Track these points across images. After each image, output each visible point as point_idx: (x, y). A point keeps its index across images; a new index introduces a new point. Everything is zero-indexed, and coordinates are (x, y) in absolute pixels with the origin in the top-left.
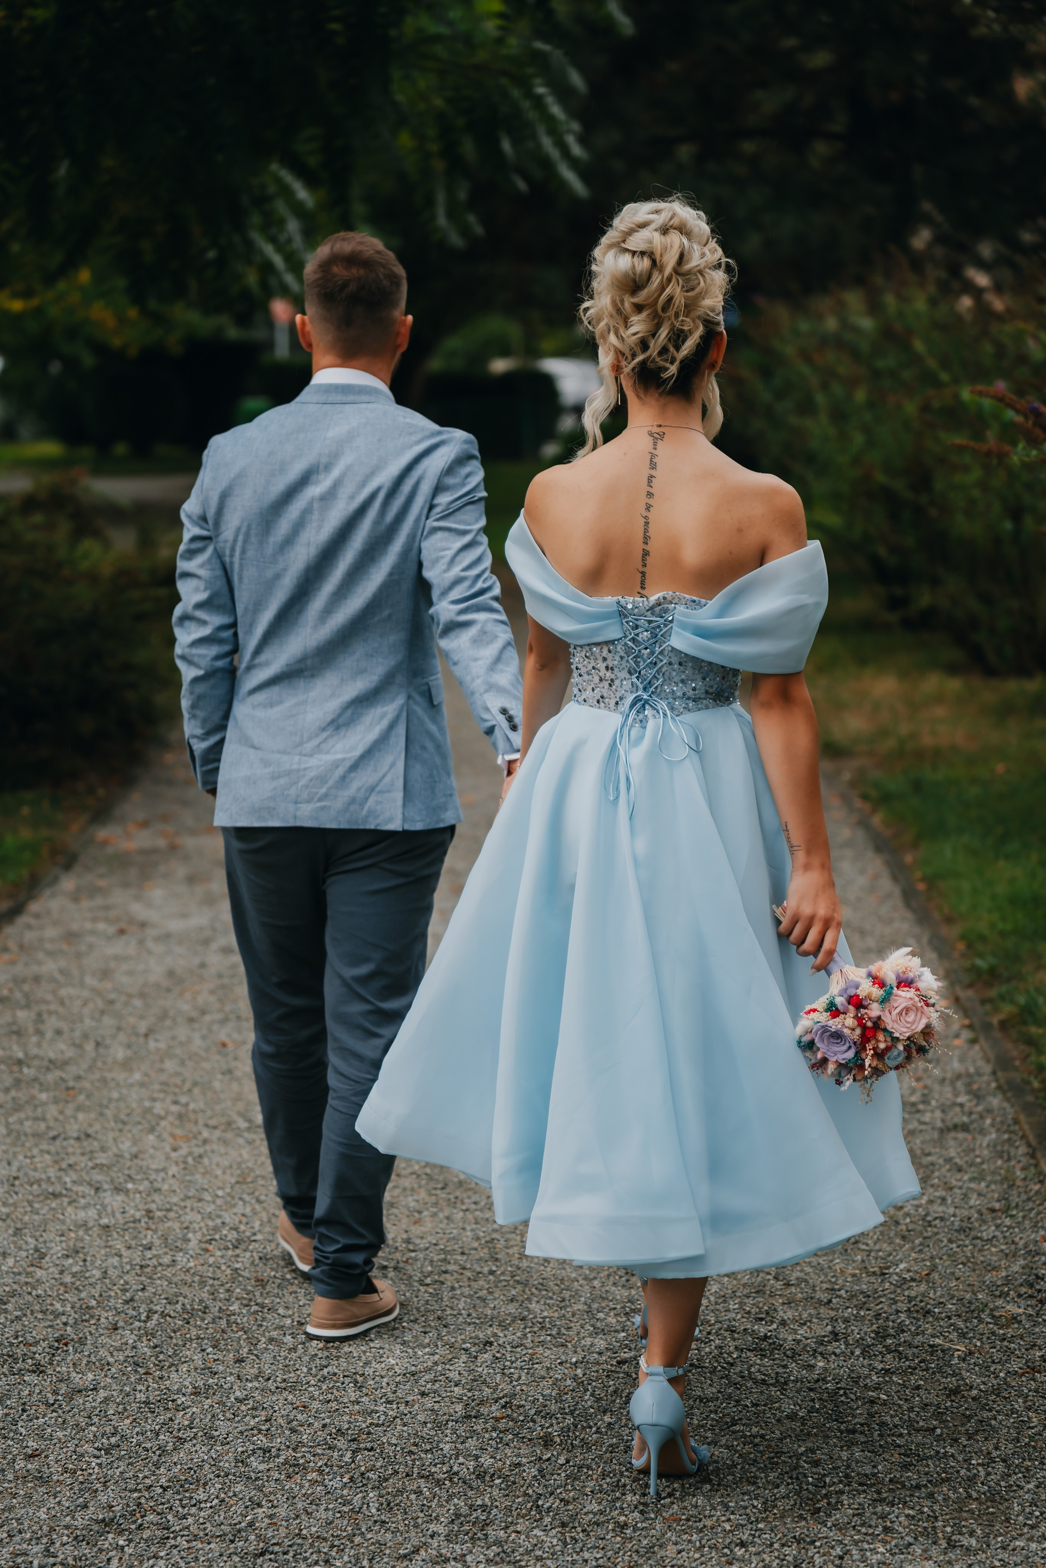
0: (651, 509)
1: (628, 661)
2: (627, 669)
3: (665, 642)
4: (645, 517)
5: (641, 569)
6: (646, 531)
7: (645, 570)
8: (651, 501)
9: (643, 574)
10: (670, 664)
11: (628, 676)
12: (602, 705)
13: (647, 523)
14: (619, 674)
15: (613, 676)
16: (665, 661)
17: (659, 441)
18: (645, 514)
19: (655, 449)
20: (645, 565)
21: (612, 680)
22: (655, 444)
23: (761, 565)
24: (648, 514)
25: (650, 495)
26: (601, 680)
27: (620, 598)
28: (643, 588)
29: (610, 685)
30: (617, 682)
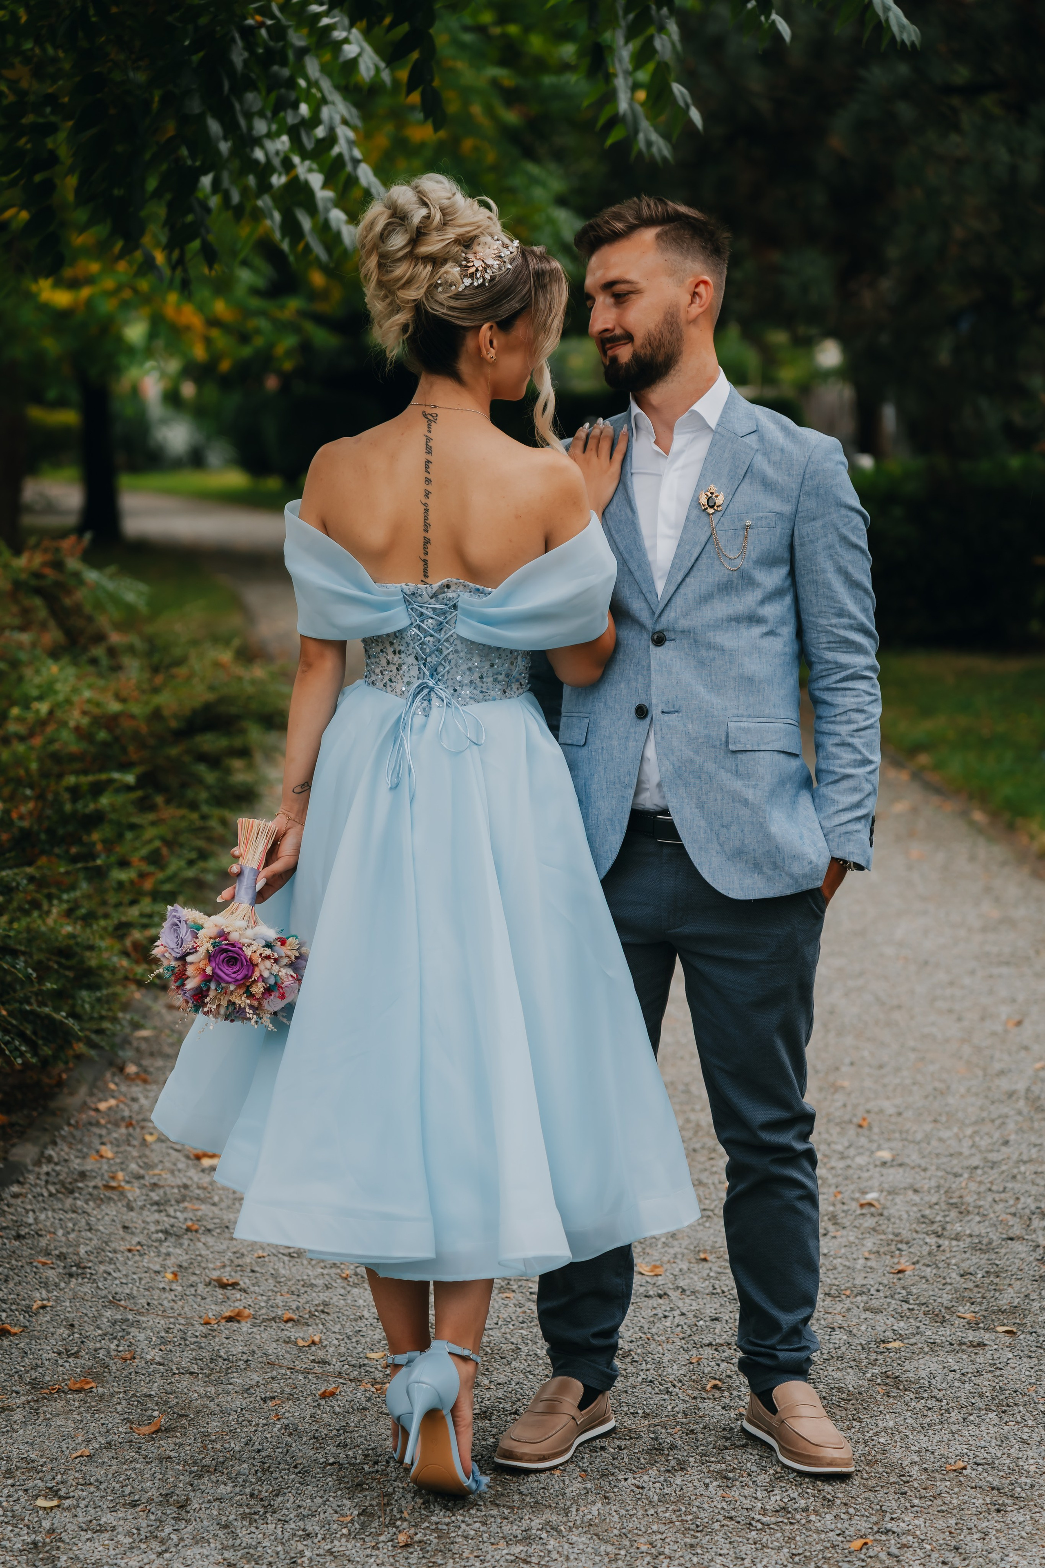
0: (430, 496)
1: (414, 648)
2: (413, 656)
3: (450, 630)
4: (425, 504)
5: (423, 557)
6: (426, 518)
7: (427, 558)
8: (429, 488)
9: (425, 562)
10: (457, 651)
11: (415, 662)
12: (389, 689)
13: (426, 511)
14: (406, 660)
15: (400, 661)
16: (451, 649)
17: (433, 424)
18: (424, 500)
19: (430, 432)
20: (426, 553)
21: (400, 665)
22: (429, 426)
23: (546, 552)
24: (427, 501)
25: (428, 481)
26: (388, 663)
27: (403, 585)
28: (426, 576)
29: (398, 670)
30: (404, 667)
